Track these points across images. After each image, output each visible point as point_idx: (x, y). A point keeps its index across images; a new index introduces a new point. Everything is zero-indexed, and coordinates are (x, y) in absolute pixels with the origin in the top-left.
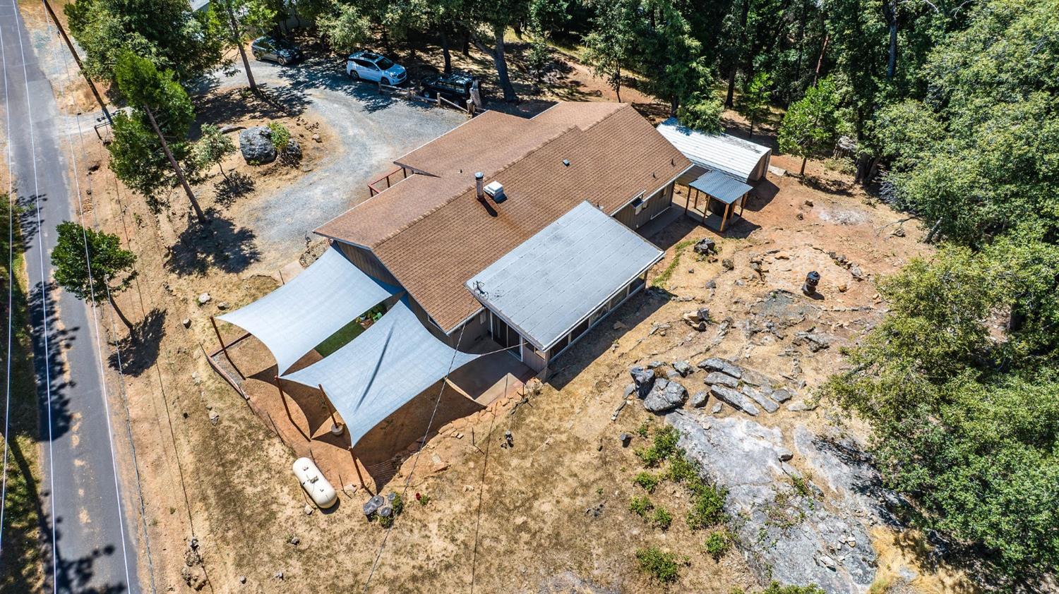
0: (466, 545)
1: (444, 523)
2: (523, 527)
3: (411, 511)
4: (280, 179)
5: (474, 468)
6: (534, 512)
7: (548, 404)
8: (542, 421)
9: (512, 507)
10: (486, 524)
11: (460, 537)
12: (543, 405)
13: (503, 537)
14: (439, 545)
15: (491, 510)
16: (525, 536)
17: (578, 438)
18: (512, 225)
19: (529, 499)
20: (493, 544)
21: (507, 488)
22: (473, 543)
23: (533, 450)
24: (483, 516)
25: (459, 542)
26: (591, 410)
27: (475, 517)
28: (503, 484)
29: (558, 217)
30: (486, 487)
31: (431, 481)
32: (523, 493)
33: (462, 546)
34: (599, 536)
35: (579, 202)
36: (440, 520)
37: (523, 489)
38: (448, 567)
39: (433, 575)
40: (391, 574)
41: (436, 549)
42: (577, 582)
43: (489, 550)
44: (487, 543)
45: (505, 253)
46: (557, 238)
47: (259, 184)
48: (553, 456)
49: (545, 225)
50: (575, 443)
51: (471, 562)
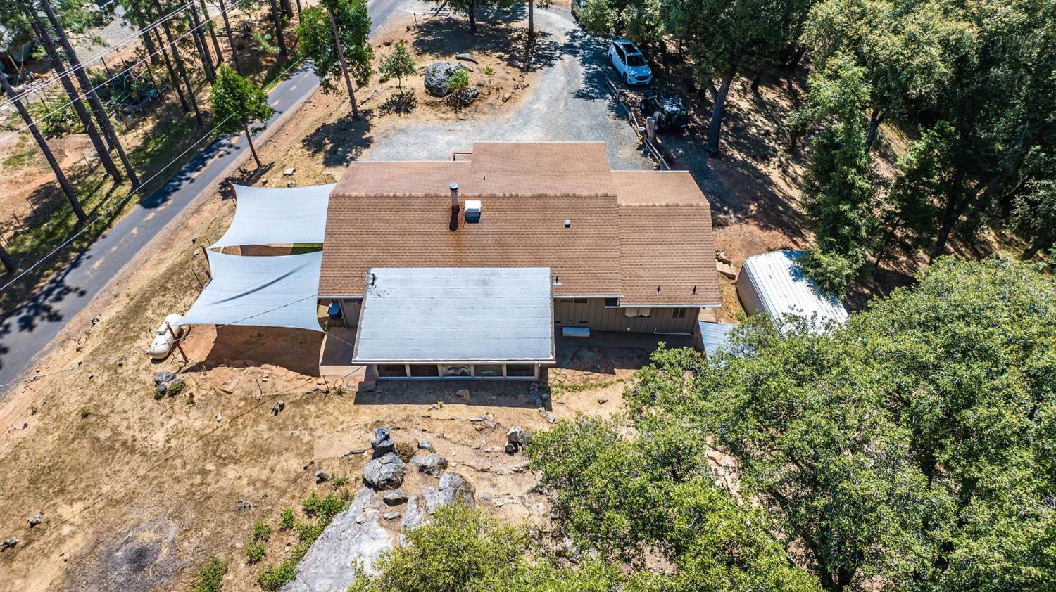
0: (168, 450)
1: (180, 426)
2: (204, 472)
3: (178, 401)
4: (435, 115)
5: (239, 408)
6: (224, 470)
7: (334, 407)
8: (314, 415)
9: (217, 454)
10: (193, 450)
11: (173, 443)
12: (330, 405)
13: (188, 467)
14: (159, 436)
15: (207, 444)
16: (198, 479)
17: (312, 448)
18: (459, 247)
19: (233, 458)
20: (179, 466)
21: (234, 439)
22: (172, 453)
23: (281, 429)
24: (200, 443)
25: (168, 445)
26: (348, 436)
27: (195, 439)
28: (236, 435)
29: (507, 266)
30: (227, 426)
31: (212, 393)
32: (236, 451)
33: (165, 450)
34: (221, 524)
35: (542, 265)
36: (181, 422)
37: (240, 448)
38: (144, 454)
39: (132, 451)
40: (122, 429)
41: (155, 438)
42: (171, 538)
43: (174, 467)
44: (178, 462)
45: (428, 266)
46: (484, 282)
47: (419, 110)
48: (285, 445)
49: (489, 266)
50: (306, 450)
51: (156, 464)
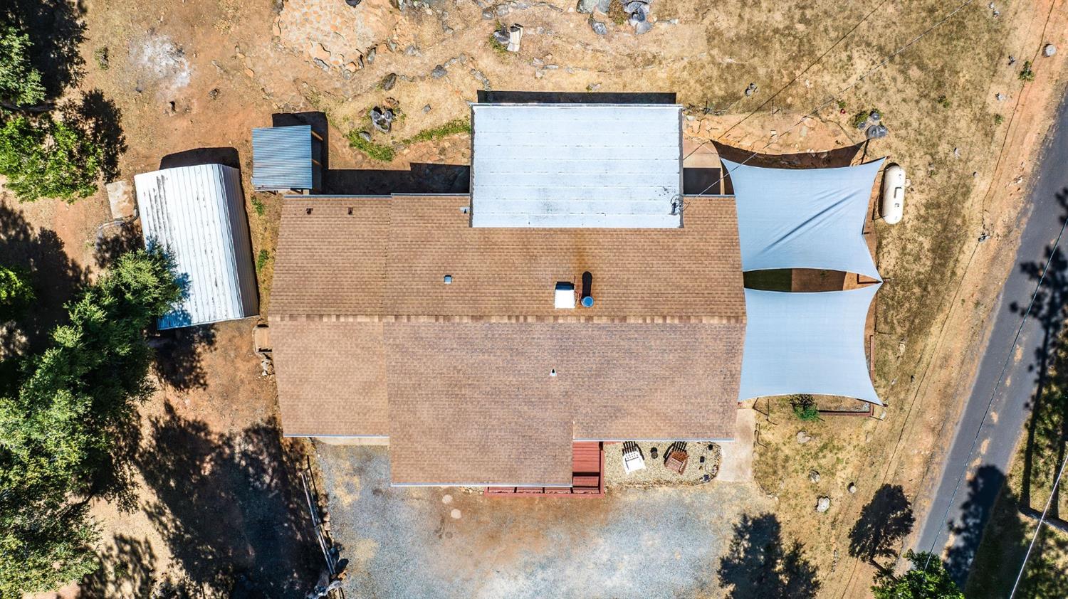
0: (846, 46)
1: (844, 76)
2: (803, 20)
3: (855, 107)
5: (791, 95)
6: (787, 23)
7: (695, 91)
8: (713, 81)
9: (797, 41)
11: (844, 56)
12: (700, 94)
13: (821, 28)
14: (861, 65)
15: (811, 53)
16: (808, 14)
17: (708, 40)
19: (782, 34)
20: (830, 29)
21: (786, 57)
22: (842, 43)
23: (743, 66)
24: (819, 54)
25: (848, 53)
27: (824, 59)
28: (786, 62)
30: (798, 73)
31: (824, 117)
32: (781, 42)
33: (849, 48)
36: (844, 81)
39: (880, 49)
40: (900, 78)
49: (544, 229)
